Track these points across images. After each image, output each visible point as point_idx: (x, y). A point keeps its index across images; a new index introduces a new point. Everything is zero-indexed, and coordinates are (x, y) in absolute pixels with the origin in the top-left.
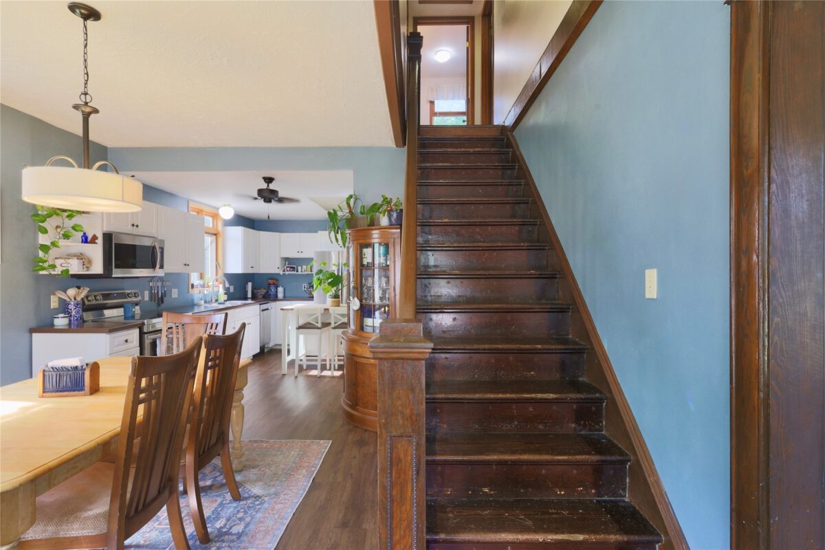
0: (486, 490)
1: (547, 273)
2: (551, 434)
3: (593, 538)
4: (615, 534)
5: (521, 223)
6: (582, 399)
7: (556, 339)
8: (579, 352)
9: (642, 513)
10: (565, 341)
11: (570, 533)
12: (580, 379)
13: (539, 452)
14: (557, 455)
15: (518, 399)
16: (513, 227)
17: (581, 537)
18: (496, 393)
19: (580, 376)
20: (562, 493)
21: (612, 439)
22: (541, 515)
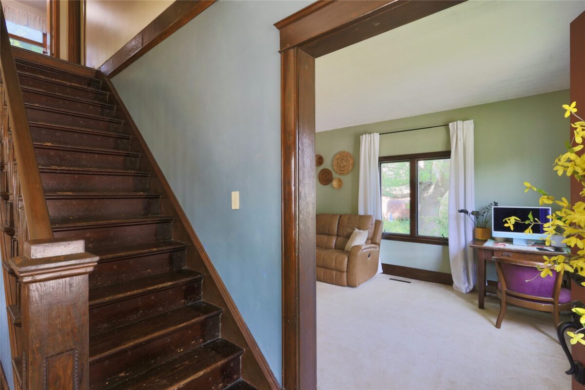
0: (122, 374)
1: (151, 194)
2: (169, 312)
3: (209, 369)
4: (220, 360)
5: (125, 155)
6: (189, 281)
7: (163, 243)
8: (182, 249)
9: (230, 341)
10: (170, 244)
11: (194, 374)
12: (183, 268)
13: (165, 327)
14: (178, 325)
15: (144, 292)
16: (119, 157)
17: (201, 373)
18: (125, 293)
19: (183, 266)
20: (182, 350)
21: (208, 302)
22: (171, 372)
